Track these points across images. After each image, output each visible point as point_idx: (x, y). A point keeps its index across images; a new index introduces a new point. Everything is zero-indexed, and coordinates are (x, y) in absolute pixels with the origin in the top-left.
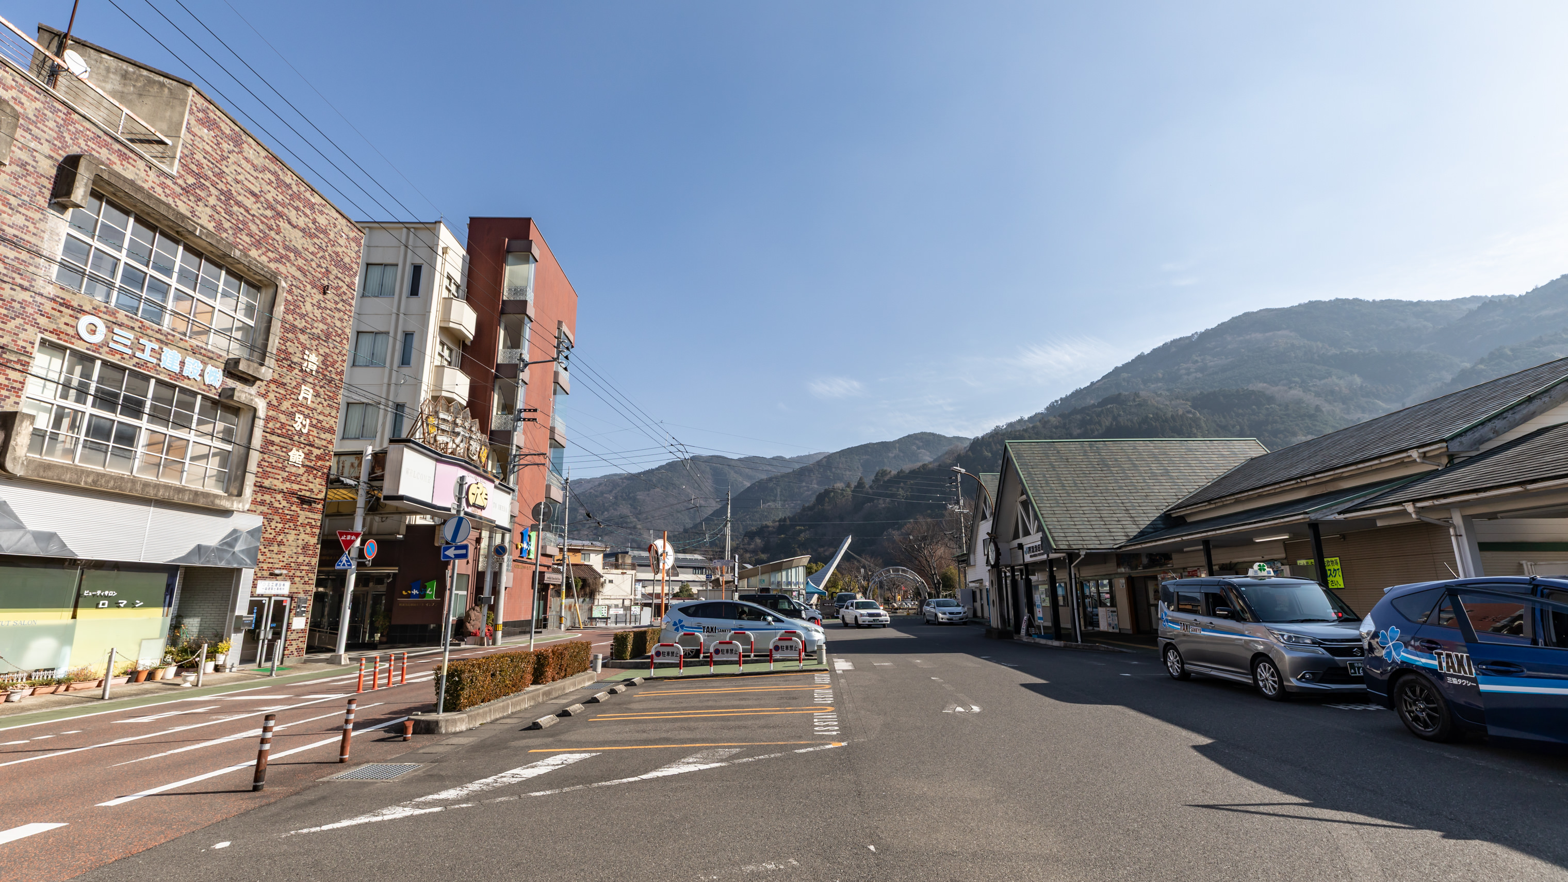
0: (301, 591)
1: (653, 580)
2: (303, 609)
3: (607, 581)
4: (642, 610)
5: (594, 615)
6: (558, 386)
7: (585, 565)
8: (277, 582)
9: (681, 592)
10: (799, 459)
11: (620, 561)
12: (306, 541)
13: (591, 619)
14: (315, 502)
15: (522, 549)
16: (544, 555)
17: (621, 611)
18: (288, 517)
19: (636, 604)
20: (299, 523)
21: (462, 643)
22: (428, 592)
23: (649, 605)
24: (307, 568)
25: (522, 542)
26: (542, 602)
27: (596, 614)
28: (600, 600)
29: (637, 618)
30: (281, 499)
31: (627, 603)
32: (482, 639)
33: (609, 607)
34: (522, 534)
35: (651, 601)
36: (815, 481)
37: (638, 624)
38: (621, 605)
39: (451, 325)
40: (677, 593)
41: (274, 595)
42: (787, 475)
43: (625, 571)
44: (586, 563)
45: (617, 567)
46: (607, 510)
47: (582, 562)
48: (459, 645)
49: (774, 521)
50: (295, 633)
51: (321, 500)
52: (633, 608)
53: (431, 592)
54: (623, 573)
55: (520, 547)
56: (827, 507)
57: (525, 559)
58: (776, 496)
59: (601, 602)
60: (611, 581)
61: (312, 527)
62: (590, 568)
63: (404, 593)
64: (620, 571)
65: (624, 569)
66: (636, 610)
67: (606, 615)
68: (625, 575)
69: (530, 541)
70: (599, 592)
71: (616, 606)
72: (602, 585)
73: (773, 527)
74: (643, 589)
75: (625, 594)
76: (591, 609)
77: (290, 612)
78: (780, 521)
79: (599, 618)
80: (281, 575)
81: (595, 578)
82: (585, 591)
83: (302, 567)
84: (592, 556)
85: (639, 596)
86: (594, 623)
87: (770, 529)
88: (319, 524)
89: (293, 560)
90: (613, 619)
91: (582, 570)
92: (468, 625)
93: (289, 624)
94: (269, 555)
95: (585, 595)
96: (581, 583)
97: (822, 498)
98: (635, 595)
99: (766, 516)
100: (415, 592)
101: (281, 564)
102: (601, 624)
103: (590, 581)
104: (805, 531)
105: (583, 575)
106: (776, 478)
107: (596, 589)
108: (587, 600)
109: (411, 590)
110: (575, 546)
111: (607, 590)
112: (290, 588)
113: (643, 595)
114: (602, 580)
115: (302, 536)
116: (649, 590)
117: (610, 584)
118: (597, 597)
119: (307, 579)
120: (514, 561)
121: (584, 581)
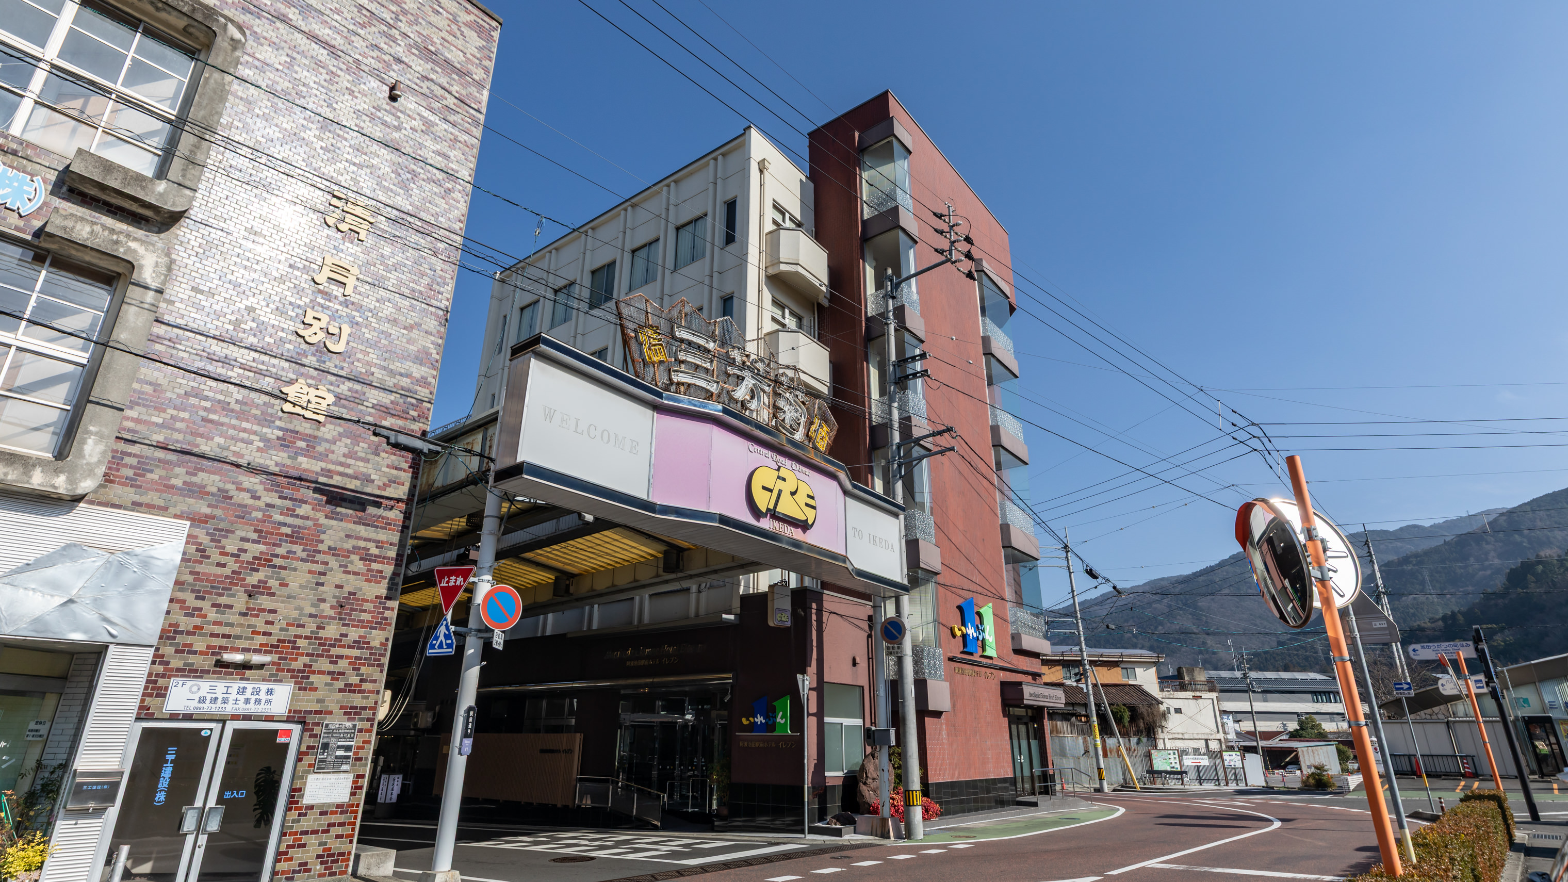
0: (335, 708)
1: (1251, 713)
2: (340, 753)
3: (1172, 711)
4: (1243, 758)
5: (1156, 768)
6: (992, 359)
7: (1130, 685)
8: (242, 684)
9: (1302, 729)
10: (1450, 524)
11: (1187, 678)
12: (347, 589)
13: (1152, 772)
14: (378, 505)
15: (964, 636)
16: (1019, 651)
17: (1205, 761)
18: (288, 530)
19: (1231, 748)
20: (322, 547)
21: (845, 829)
22: (778, 720)
23: (1253, 750)
24: (356, 653)
25: (964, 624)
26: (1034, 743)
27: (1160, 763)
28: (1165, 739)
29: (1238, 775)
30: (260, 488)
31: (1214, 746)
32: (884, 821)
33: (1182, 753)
34: (960, 608)
35: (1254, 744)
36: (1492, 554)
37: (1242, 786)
38: (1203, 750)
39: (783, 267)
40: (1296, 730)
41: (235, 718)
42: (1436, 550)
43: (1198, 694)
44: (1131, 682)
45: (1183, 688)
46: (1161, 624)
47: (1124, 681)
48: (838, 833)
49: (1433, 621)
50: (312, 816)
51: (398, 500)
52: (1226, 755)
53: (782, 719)
54: (1196, 698)
55: (958, 633)
56: (1534, 588)
57: (976, 658)
58: (1423, 583)
59: (1169, 745)
60: (1178, 711)
61: (367, 558)
62: (1138, 689)
63: (745, 721)
64: (1189, 694)
65: (1196, 690)
66: (1232, 759)
67: (1178, 767)
68: (1200, 701)
69: (982, 623)
70: (1162, 727)
71: (1196, 751)
72: (1164, 716)
73: (1434, 629)
74: (1237, 725)
75: (1208, 731)
76: (1149, 756)
77: (299, 760)
78: (1444, 618)
79: (1167, 772)
80: (261, 666)
81: (1150, 705)
82: (1138, 726)
83: (335, 651)
84: (1139, 671)
85: (1232, 736)
86: (1158, 780)
87: (1428, 632)
88: (392, 554)
89: (305, 632)
90: (1192, 774)
91: (1127, 694)
92: (863, 788)
93: (296, 791)
94: (212, 615)
95: (1138, 733)
96: (1127, 715)
97: (1517, 576)
98: (1225, 733)
99: (1414, 615)
100: (760, 719)
101: (261, 639)
102: (1173, 784)
103: (1143, 709)
104: (1502, 630)
105: (1129, 700)
106: (1416, 555)
107: (1154, 722)
108: (1144, 740)
109: (755, 716)
110: (1109, 656)
111: (1174, 724)
112: (293, 700)
113: (1238, 734)
114: (1163, 708)
115: (336, 576)
116: (1247, 726)
117: (1178, 715)
118: (1160, 735)
119: (355, 680)
120: (951, 659)
121: (1133, 709)
